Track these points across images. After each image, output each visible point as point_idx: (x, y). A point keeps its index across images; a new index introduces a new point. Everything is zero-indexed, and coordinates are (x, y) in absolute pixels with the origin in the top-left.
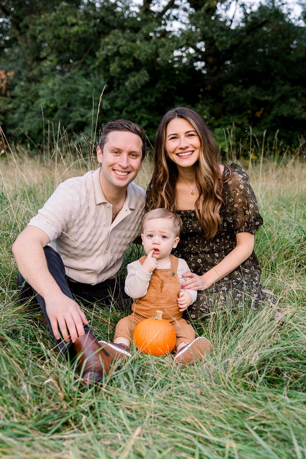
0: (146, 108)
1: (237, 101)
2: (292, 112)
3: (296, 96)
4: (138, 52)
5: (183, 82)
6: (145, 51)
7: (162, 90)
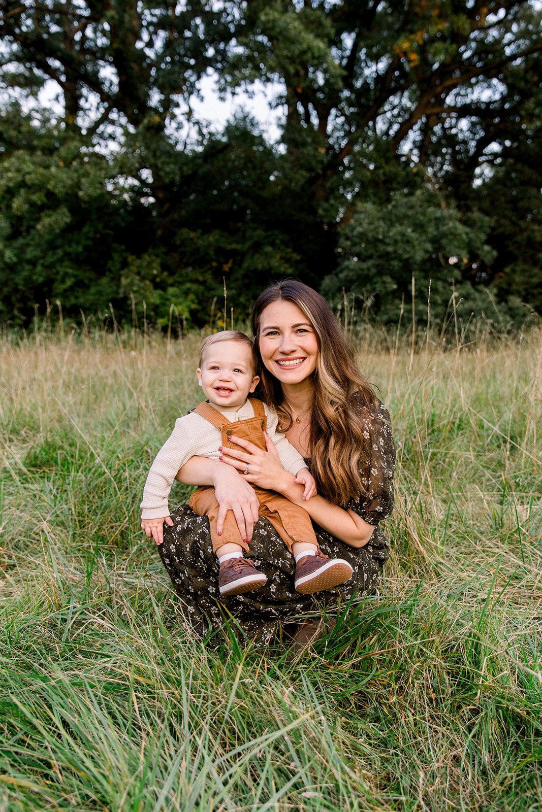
0: (71, 260)
1: (197, 250)
2: (269, 263)
3: (273, 244)
4: (52, 183)
5: (123, 224)
6: (62, 181)
7: (91, 235)
